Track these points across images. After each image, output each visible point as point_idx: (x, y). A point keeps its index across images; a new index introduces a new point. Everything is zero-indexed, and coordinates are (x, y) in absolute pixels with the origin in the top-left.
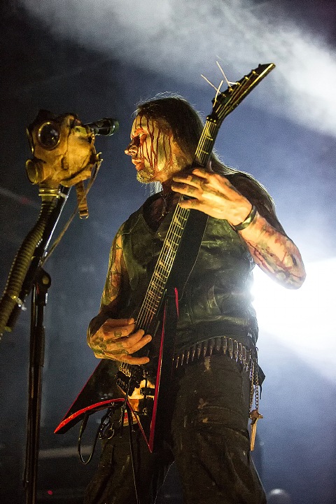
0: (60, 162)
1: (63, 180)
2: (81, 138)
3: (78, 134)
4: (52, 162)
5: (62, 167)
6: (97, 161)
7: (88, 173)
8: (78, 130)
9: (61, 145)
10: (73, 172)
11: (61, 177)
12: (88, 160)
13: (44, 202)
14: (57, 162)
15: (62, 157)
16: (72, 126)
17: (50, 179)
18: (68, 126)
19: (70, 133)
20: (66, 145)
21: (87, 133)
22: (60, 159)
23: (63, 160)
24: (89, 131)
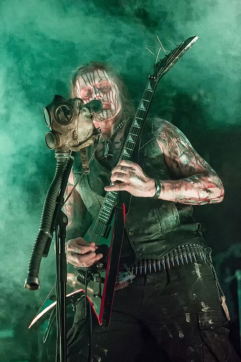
0: (72, 134)
1: (72, 147)
3: (84, 114)
4: (66, 134)
5: (73, 137)
7: (91, 142)
8: (84, 110)
9: (73, 121)
10: (81, 141)
11: (71, 144)
12: (91, 132)
13: (59, 163)
14: (69, 133)
15: (74, 130)
16: (80, 108)
17: (64, 146)
18: (78, 108)
19: (79, 113)
20: (76, 121)
22: (72, 131)
23: (74, 132)
24: (91, 111)
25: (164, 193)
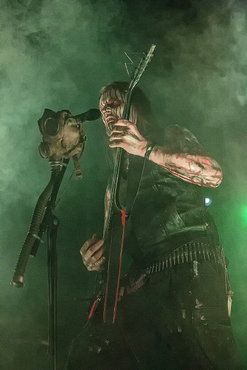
0: (60, 143)
1: (63, 154)
2: (73, 126)
3: (70, 124)
4: (55, 143)
5: (62, 146)
6: (84, 141)
7: (79, 149)
8: (70, 121)
9: (59, 132)
10: (70, 149)
12: (78, 140)
14: (58, 143)
15: (61, 139)
16: (66, 118)
18: (63, 119)
19: (65, 124)
20: (63, 131)
21: (77, 122)
23: (62, 141)
24: (78, 120)
25: (155, 155)
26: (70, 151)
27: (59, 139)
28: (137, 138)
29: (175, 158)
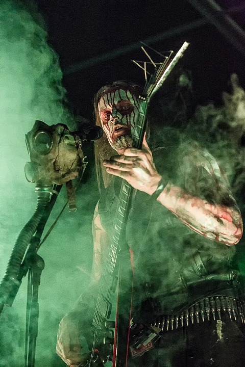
0: (53, 165)
1: (55, 179)
2: (70, 145)
3: (67, 142)
4: (46, 164)
5: (55, 169)
6: (83, 164)
7: (76, 174)
8: (67, 138)
9: (53, 150)
10: (64, 173)
11: (54, 177)
12: (76, 163)
13: (39, 198)
14: (50, 164)
15: (54, 160)
16: (62, 135)
18: (59, 135)
19: (60, 140)
20: (57, 151)
21: (75, 140)
22: (52, 162)
23: (54, 163)
24: (76, 138)
25: (166, 196)
26: (63, 176)
27: (51, 160)
28: (148, 172)
29: (190, 205)
